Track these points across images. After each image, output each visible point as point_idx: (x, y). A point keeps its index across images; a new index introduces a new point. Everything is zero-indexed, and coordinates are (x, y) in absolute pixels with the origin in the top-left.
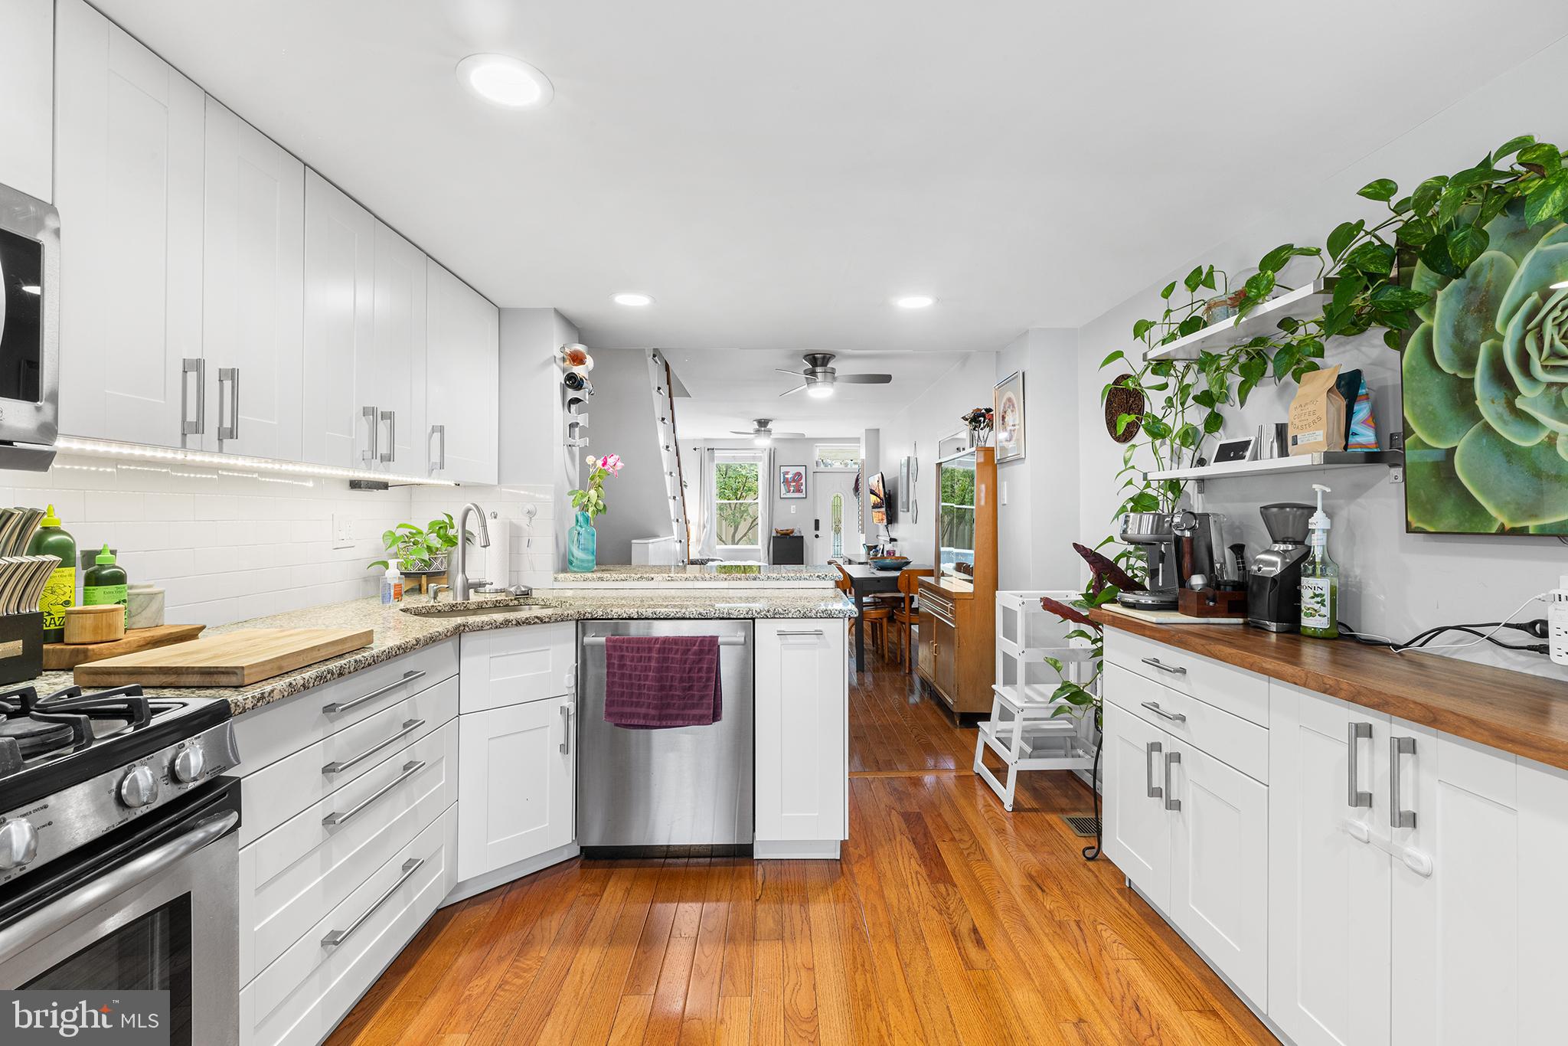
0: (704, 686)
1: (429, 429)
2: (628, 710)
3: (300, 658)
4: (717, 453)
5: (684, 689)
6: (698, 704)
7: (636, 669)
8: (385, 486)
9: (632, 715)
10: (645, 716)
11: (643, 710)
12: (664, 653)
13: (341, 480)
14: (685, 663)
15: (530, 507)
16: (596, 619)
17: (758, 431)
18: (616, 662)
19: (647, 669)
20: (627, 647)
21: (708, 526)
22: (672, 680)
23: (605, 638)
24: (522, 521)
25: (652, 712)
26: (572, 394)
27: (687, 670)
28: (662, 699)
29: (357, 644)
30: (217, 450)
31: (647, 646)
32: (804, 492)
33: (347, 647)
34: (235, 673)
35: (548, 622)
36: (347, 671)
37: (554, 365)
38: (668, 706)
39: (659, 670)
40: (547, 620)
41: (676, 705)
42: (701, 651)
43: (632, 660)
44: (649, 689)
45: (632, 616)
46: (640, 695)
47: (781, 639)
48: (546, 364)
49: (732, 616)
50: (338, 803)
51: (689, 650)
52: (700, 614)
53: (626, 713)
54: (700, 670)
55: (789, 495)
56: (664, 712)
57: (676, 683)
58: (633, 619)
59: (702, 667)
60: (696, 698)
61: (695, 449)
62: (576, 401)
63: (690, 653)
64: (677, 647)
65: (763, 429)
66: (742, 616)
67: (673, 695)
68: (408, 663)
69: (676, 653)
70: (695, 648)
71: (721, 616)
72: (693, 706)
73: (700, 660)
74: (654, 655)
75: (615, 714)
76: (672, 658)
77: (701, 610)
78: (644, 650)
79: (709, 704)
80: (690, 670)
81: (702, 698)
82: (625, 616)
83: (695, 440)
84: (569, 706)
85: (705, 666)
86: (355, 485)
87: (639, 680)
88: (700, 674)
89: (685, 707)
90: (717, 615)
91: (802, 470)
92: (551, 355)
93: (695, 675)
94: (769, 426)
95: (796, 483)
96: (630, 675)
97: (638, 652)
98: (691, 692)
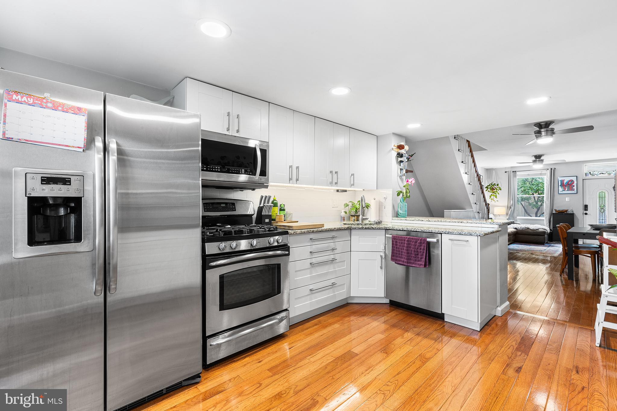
0: (422, 255)
1: (350, 175)
2: (398, 259)
3: (305, 227)
4: (518, 173)
5: (415, 255)
6: (420, 260)
7: (400, 246)
8: (346, 191)
9: (399, 261)
10: (403, 261)
11: (403, 260)
12: (409, 242)
13: (334, 190)
14: (416, 246)
15: (385, 196)
16: (390, 230)
17: (534, 161)
18: (395, 243)
19: (404, 246)
20: (398, 239)
21: (513, 208)
22: (411, 251)
23: (391, 236)
24: (383, 200)
25: (405, 260)
26: (400, 159)
27: (416, 248)
28: (408, 257)
29: (320, 226)
30: (296, 183)
31: (404, 239)
32: (576, 190)
33: (317, 227)
34: (292, 227)
35: (375, 229)
36: (314, 231)
37: (393, 151)
38: (410, 259)
39: (407, 247)
40: (374, 228)
41: (413, 259)
42: (421, 243)
43: (399, 243)
44: (404, 253)
45: (400, 229)
46: (402, 255)
47: (452, 242)
48: (390, 151)
49: (433, 232)
50: (314, 261)
51: (417, 242)
52: (422, 230)
53: (398, 260)
54: (421, 249)
55: (564, 192)
56: (409, 261)
57: (413, 252)
58: (401, 230)
59: (421, 248)
60: (420, 258)
61: (506, 172)
62: (401, 162)
63: (417, 243)
64: (413, 240)
65: (538, 160)
66: (436, 232)
67: (412, 256)
68: (333, 234)
69: (413, 242)
70: (419, 241)
71: (429, 231)
72: (419, 261)
73: (421, 246)
74: (406, 242)
75: (394, 259)
76: (412, 244)
77: (422, 229)
78: (403, 240)
79: (423, 261)
80: (417, 249)
81: (421, 258)
82: (398, 229)
83: (506, 168)
84: (383, 255)
85: (422, 248)
86: (338, 191)
87: (401, 250)
88: (421, 250)
89: (416, 261)
90: (427, 231)
91: (574, 179)
92: (392, 148)
93: (419, 250)
94: (542, 158)
95: (569, 185)
96: (399, 248)
97: (401, 241)
98: (418, 256)
